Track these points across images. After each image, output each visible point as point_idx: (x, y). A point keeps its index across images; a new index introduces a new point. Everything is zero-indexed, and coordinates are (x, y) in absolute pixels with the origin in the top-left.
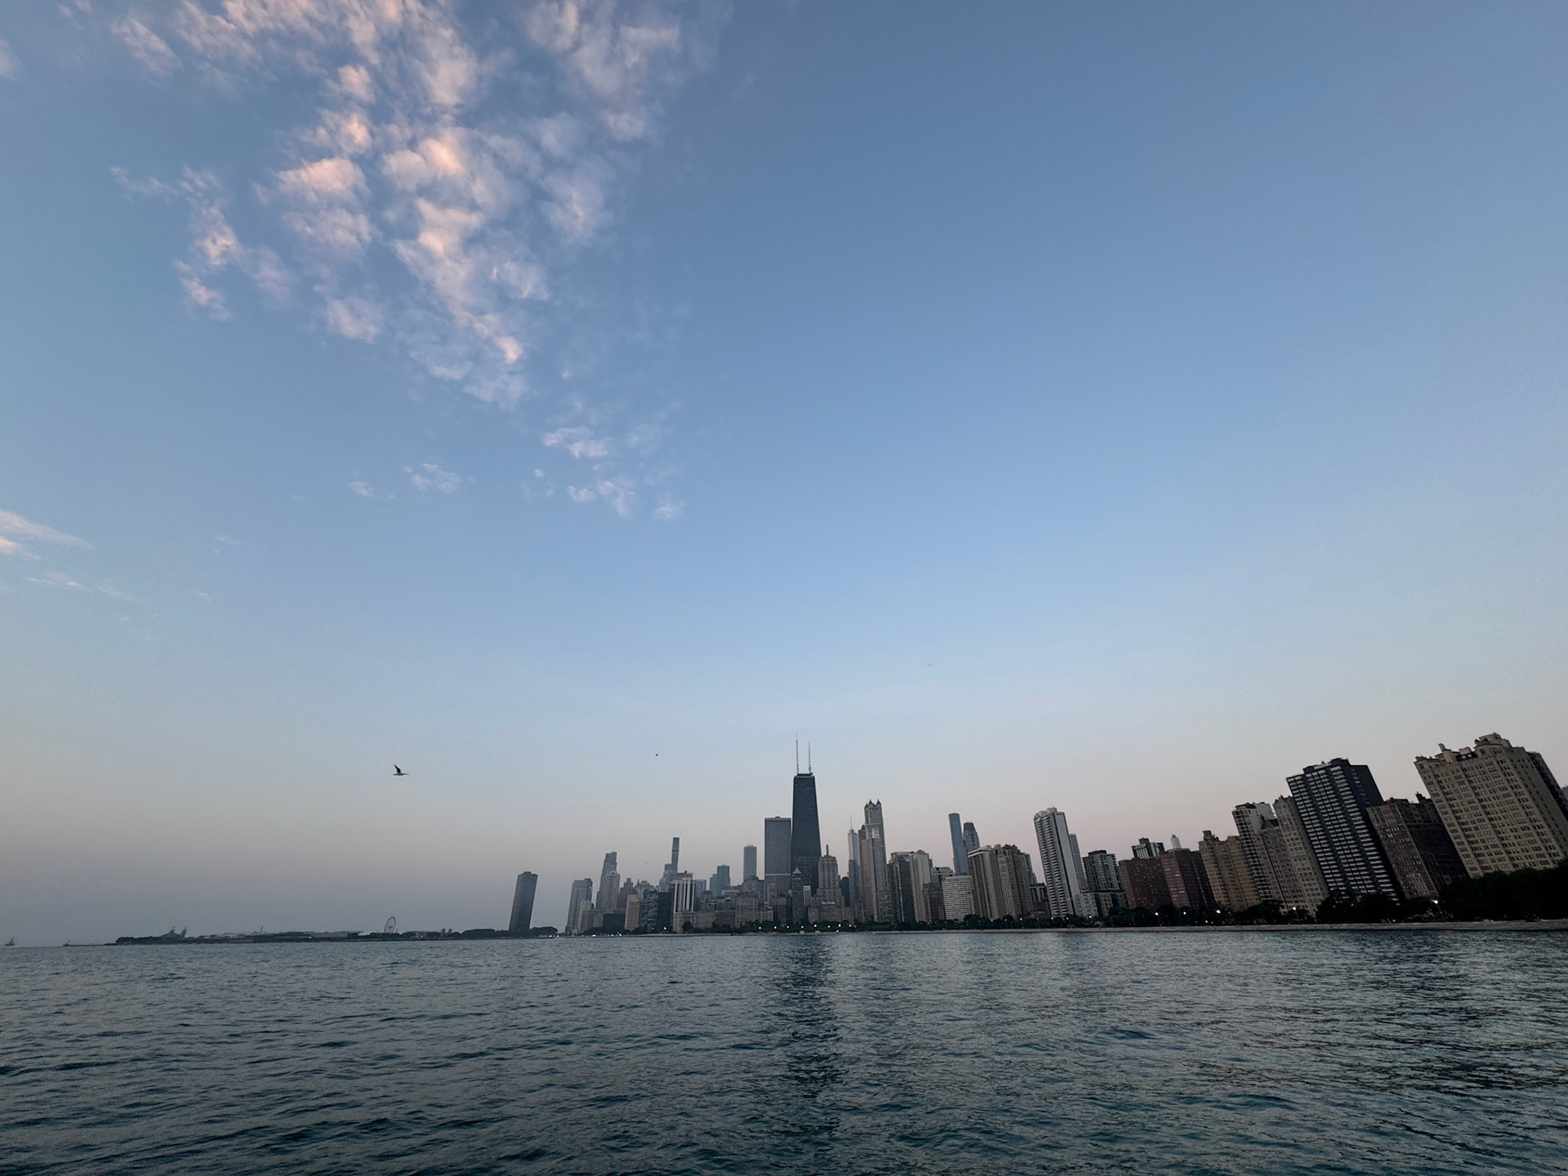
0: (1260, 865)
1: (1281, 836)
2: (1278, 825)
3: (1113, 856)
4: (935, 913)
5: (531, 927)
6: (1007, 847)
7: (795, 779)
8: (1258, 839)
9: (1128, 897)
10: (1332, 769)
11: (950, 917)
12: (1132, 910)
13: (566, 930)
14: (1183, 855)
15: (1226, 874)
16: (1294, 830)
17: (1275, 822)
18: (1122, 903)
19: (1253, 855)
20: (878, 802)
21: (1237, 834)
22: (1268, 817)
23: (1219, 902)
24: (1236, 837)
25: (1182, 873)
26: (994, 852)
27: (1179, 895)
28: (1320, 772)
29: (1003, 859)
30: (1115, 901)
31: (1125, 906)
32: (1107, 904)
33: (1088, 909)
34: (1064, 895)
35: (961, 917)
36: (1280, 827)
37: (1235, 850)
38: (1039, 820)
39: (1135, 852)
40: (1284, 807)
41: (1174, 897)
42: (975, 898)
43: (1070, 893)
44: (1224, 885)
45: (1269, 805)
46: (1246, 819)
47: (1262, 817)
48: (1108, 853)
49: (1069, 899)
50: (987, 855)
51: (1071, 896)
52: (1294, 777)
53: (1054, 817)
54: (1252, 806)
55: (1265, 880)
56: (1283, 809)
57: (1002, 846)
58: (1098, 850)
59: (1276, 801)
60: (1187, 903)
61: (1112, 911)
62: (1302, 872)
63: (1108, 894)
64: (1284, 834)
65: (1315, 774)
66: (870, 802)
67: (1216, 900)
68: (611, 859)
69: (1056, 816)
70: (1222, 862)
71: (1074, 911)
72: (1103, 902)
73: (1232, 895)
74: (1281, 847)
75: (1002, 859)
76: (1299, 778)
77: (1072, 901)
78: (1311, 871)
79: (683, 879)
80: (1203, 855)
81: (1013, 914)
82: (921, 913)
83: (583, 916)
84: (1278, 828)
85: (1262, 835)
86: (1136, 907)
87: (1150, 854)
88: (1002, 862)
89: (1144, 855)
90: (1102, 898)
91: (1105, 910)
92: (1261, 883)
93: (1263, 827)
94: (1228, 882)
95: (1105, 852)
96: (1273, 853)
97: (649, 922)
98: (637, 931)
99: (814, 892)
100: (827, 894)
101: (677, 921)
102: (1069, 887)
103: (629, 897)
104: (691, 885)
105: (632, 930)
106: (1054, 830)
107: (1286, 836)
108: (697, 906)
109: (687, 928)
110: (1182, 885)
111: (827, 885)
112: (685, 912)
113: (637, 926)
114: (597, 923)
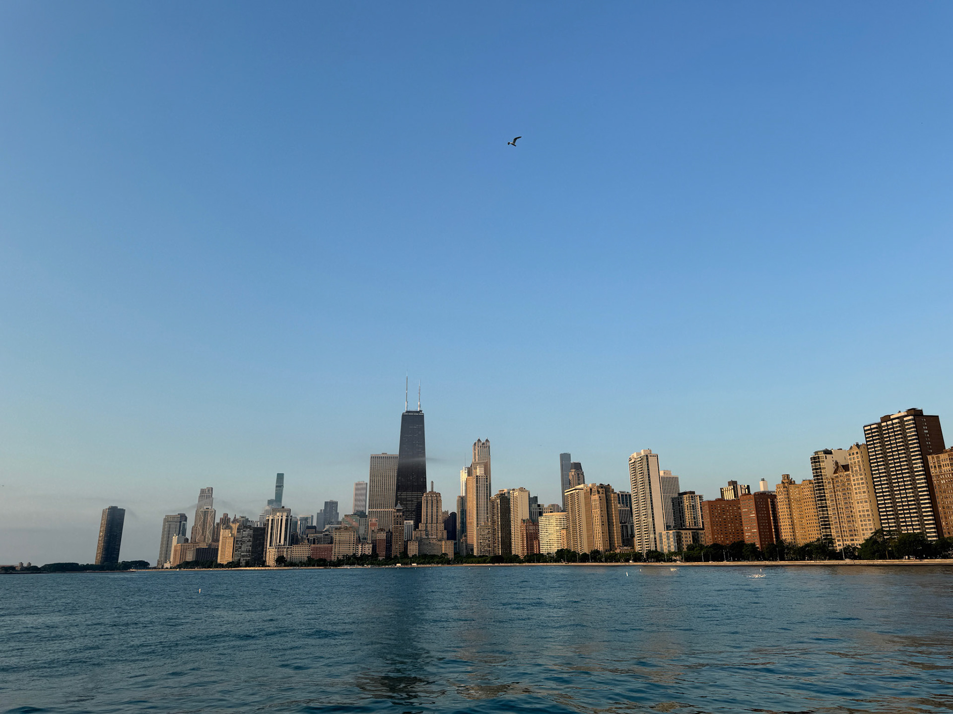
0: (826, 507)
1: (850, 480)
2: (849, 470)
3: (700, 497)
4: (530, 547)
5: (120, 560)
6: (602, 486)
7: (403, 416)
8: (829, 482)
9: (708, 534)
10: (905, 419)
11: (544, 551)
12: (709, 547)
13: (158, 564)
14: (759, 497)
15: (795, 513)
16: (861, 475)
17: (846, 467)
18: (701, 540)
19: (822, 497)
20: (487, 441)
21: (811, 477)
22: (841, 462)
24: (810, 482)
25: (758, 513)
26: (589, 490)
27: (751, 534)
28: (894, 421)
30: (695, 538)
31: (703, 542)
32: (687, 539)
33: (668, 544)
34: (648, 532)
35: (554, 549)
36: (850, 472)
37: (807, 491)
38: (633, 460)
39: (722, 493)
40: (857, 453)
41: (747, 535)
42: (568, 533)
43: (654, 529)
44: (792, 524)
45: (844, 450)
46: (821, 464)
47: (837, 463)
48: (696, 494)
49: (652, 536)
50: (582, 494)
51: (655, 533)
52: (870, 425)
53: (648, 459)
54: (830, 452)
55: (828, 521)
56: (856, 455)
57: (598, 485)
58: (687, 491)
59: (851, 448)
60: (757, 541)
61: (690, 548)
62: (862, 513)
63: (690, 531)
64: (852, 478)
65: (890, 422)
66: (479, 440)
67: (784, 539)
68: (206, 494)
69: (650, 458)
70: (794, 504)
71: (656, 547)
72: (684, 539)
73: (798, 533)
74: (847, 491)
75: (595, 497)
76: (875, 426)
77: (655, 539)
78: (870, 513)
79: (279, 514)
80: (778, 496)
81: (601, 548)
82: (518, 547)
83: (176, 551)
84: (848, 473)
85: (833, 479)
86: (712, 543)
87: (736, 495)
88: (596, 500)
89: (730, 495)
90: (683, 536)
91: (684, 546)
92: (826, 523)
93: (835, 472)
94: (796, 521)
95: (694, 492)
96: (840, 496)
97: (243, 556)
98: (230, 565)
99: (416, 526)
100: (429, 529)
101: (271, 555)
102: (654, 525)
103: (222, 530)
104: (287, 520)
105: (225, 563)
106: (646, 472)
107: (854, 480)
108: (294, 540)
109: (280, 560)
110: (755, 524)
111: (429, 521)
112: (279, 547)
113: (230, 560)
114: (190, 557)
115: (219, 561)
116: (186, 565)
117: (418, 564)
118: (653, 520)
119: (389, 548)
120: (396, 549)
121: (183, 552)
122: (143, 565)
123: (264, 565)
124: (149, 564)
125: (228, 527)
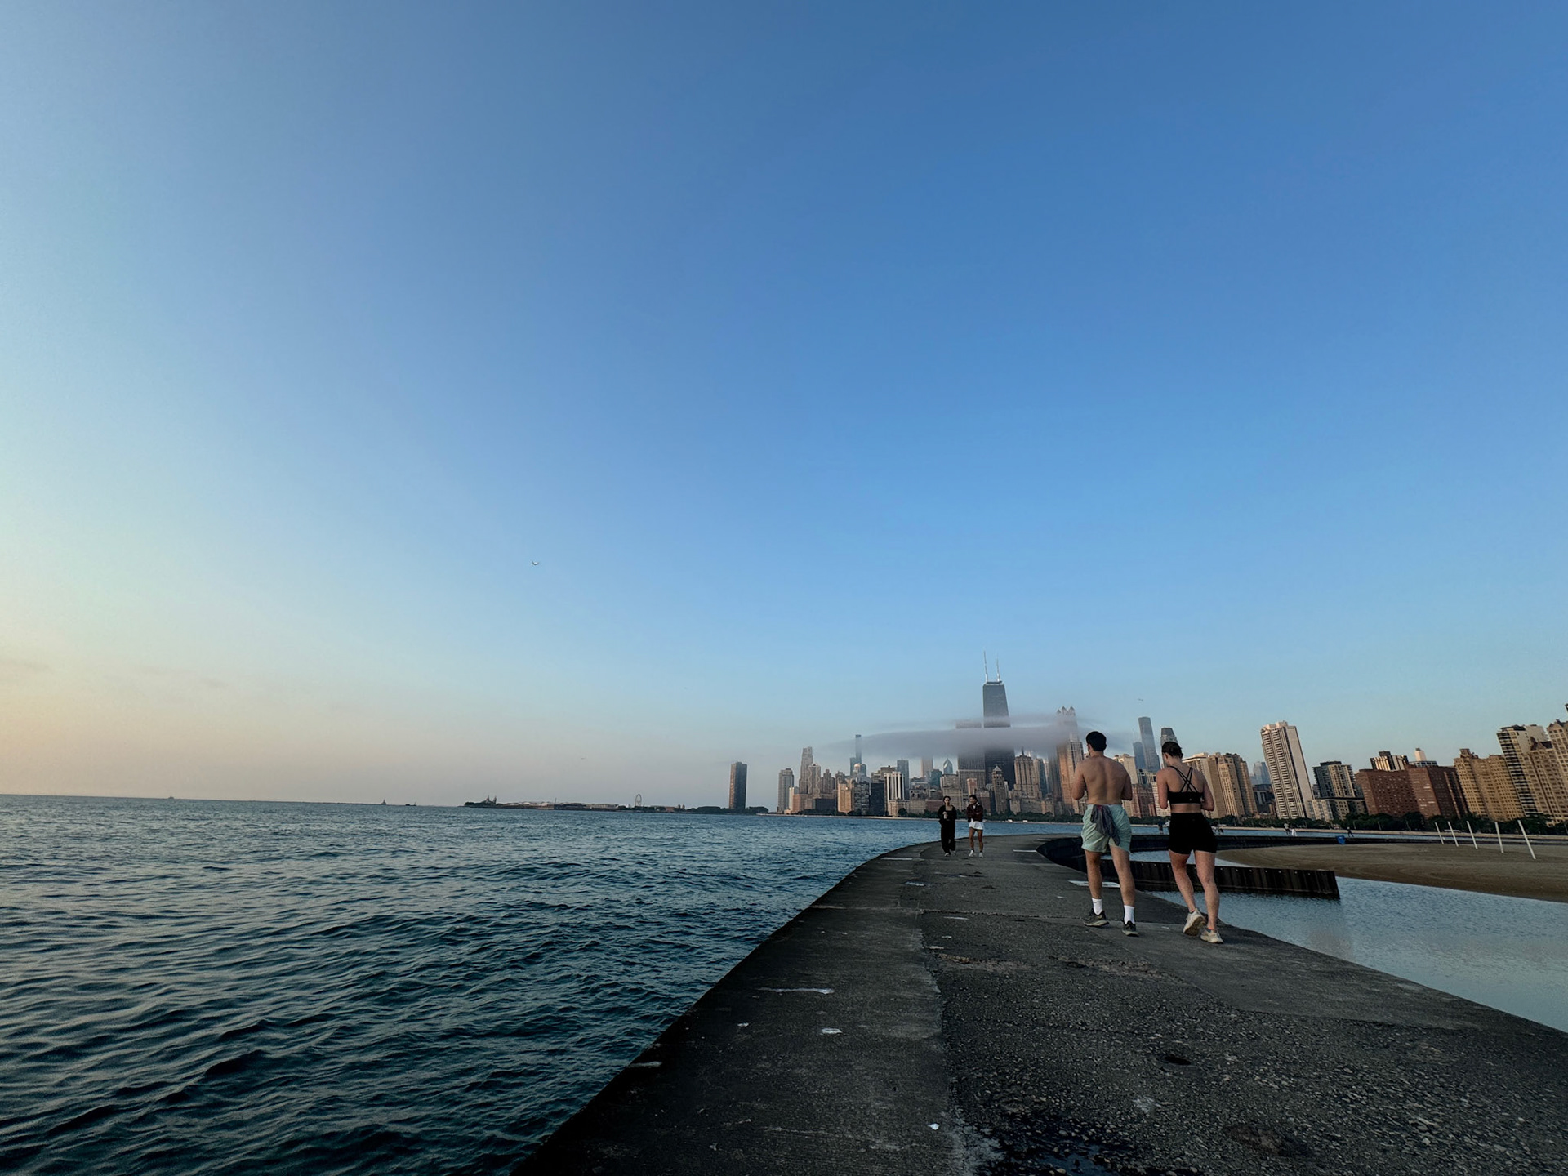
0: (1526, 782)
1: (1554, 757)
2: (1552, 747)
3: (1349, 767)
5: (749, 806)
6: (1228, 755)
7: (985, 685)
8: (1526, 759)
9: (1367, 804)
12: (1372, 816)
13: (779, 810)
14: (1433, 769)
15: (1484, 788)
17: (1547, 744)
18: (1360, 809)
19: (1519, 773)
20: (1072, 707)
21: (1501, 753)
22: (1539, 739)
23: (1475, 813)
24: (1500, 757)
25: (1433, 786)
26: (1214, 759)
27: (1427, 804)
29: (1225, 765)
30: (1352, 807)
31: (1362, 812)
32: (1343, 810)
33: (1320, 812)
34: (1294, 800)
36: (1554, 749)
37: (1497, 767)
38: (1267, 732)
39: (1373, 764)
40: (1561, 731)
41: (1422, 807)
43: (1302, 798)
44: (1481, 798)
45: (1541, 727)
46: (1513, 740)
47: (1533, 739)
48: (1343, 764)
49: (1299, 804)
50: (1205, 762)
51: (1302, 801)
53: (1285, 731)
54: (1522, 729)
55: (1530, 796)
56: (1559, 733)
57: (1223, 753)
58: (1332, 761)
59: (1551, 725)
60: (1437, 813)
63: (1345, 801)
64: (1557, 756)
66: (1063, 707)
67: (1471, 811)
68: (808, 753)
69: (1288, 731)
70: (1480, 779)
71: (1305, 814)
72: (1339, 808)
73: (1490, 807)
74: (1552, 768)
75: (1222, 766)
77: (1303, 806)
79: (893, 772)
80: (1458, 771)
81: (1236, 814)
83: (794, 800)
84: (1551, 750)
85: (1530, 755)
86: (1376, 813)
87: (1392, 766)
88: (1223, 769)
89: (1384, 766)
90: (1338, 804)
91: (1341, 815)
92: (1527, 798)
93: (1532, 748)
94: (1486, 795)
95: (1340, 763)
96: (1543, 771)
97: (863, 807)
98: (851, 814)
99: (1011, 787)
100: (1024, 789)
101: (892, 806)
102: (1300, 794)
103: (839, 785)
104: (901, 778)
105: (846, 812)
106: (1285, 742)
107: (1560, 757)
108: (907, 795)
109: (902, 812)
110: (1432, 796)
112: (898, 800)
113: (850, 809)
114: (809, 805)
115: (839, 810)
116: (809, 812)
117: (1029, 820)
118: (1299, 788)
119: (993, 806)
120: (1000, 806)
121: (802, 801)
122: (764, 810)
123: (887, 816)
124: (767, 810)
125: (844, 782)
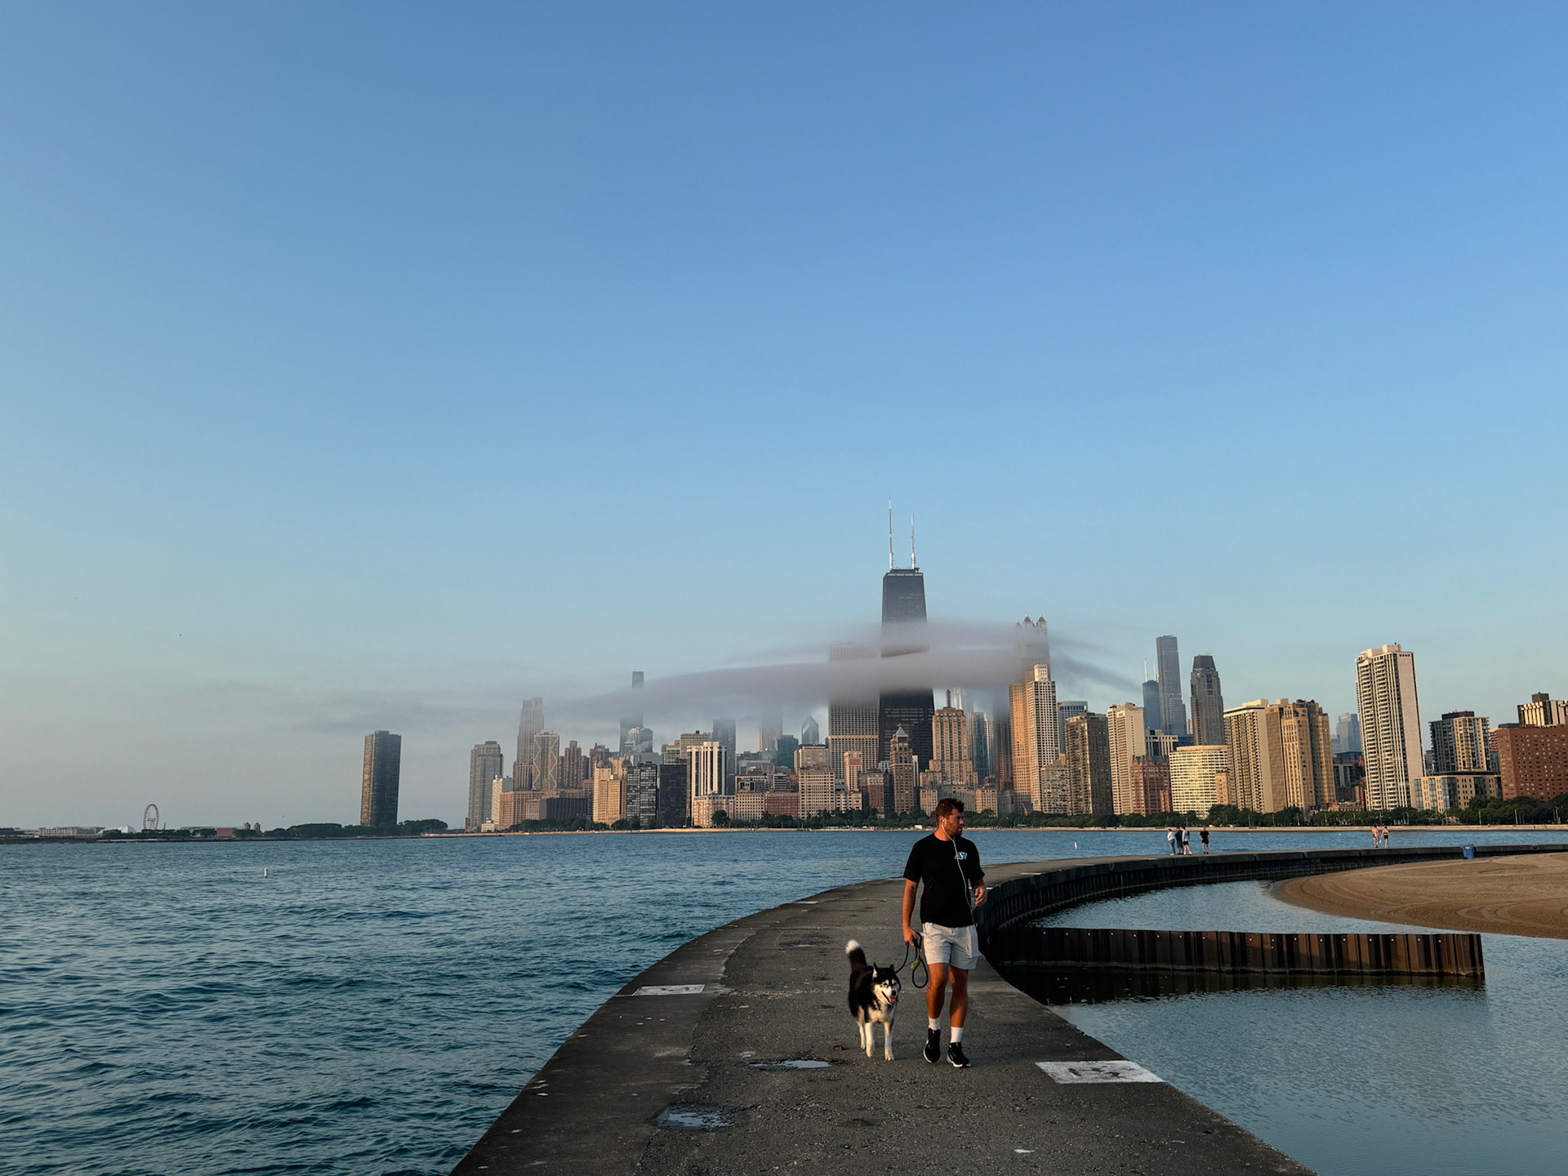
3: (1484, 721)
4: (1152, 801)
5: (400, 820)
6: (1301, 703)
7: (886, 577)
9: (1504, 782)
11: (1181, 806)
12: (1508, 802)
18: (1492, 790)
20: (1041, 620)
26: (1277, 710)
29: (1293, 721)
30: (1480, 788)
31: (1494, 795)
32: (1467, 790)
33: (1431, 798)
34: (1394, 779)
35: (1203, 808)
38: (1366, 663)
39: (1521, 715)
42: (1230, 780)
43: (1406, 773)
48: (1476, 715)
49: (1402, 785)
50: (1261, 716)
51: (1407, 780)
53: (1395, 660)
57: (1292, 700)
58: (1460, 710)
61: (1475, 804)
63: (1472, 777)
66: (1027, 619)
69: (1399, 661)
71: (1409, 802)
72: (1461, 789)
75: (1290, 722)
77: (1408, 788)
79: (705, 744)
81: (1301, 805)
82: (1125, 801)
86: (1515, 796)
87: (1548, 718)
88: (1289, 727)
89: (1536, 718)
90: (1460, 784)
91: (1462, 801)
95: (1472, 714)
97: (643, 811)
98: (620, 825)
99: (923, 766)
100: (947, 769)
101: (701, 809)
102: (1406, 767)
103: (597, 772)
104: (720, 754)
105: (610, 823)
106: (1392, 680)
108: (729, 787)
109: (720, 818)
111: (947, 756)
112: (713, 797)
113: (618, 817)
114: (533, 813)
115: (596, 819)
116: (533, 825)
118: (1405, 758)
119: (890, 801)
120: (902, 801)
121: (520, 804)
122: (437, 826)
123: (689, 826)
124: (446, 825)
125: (607, 764)
